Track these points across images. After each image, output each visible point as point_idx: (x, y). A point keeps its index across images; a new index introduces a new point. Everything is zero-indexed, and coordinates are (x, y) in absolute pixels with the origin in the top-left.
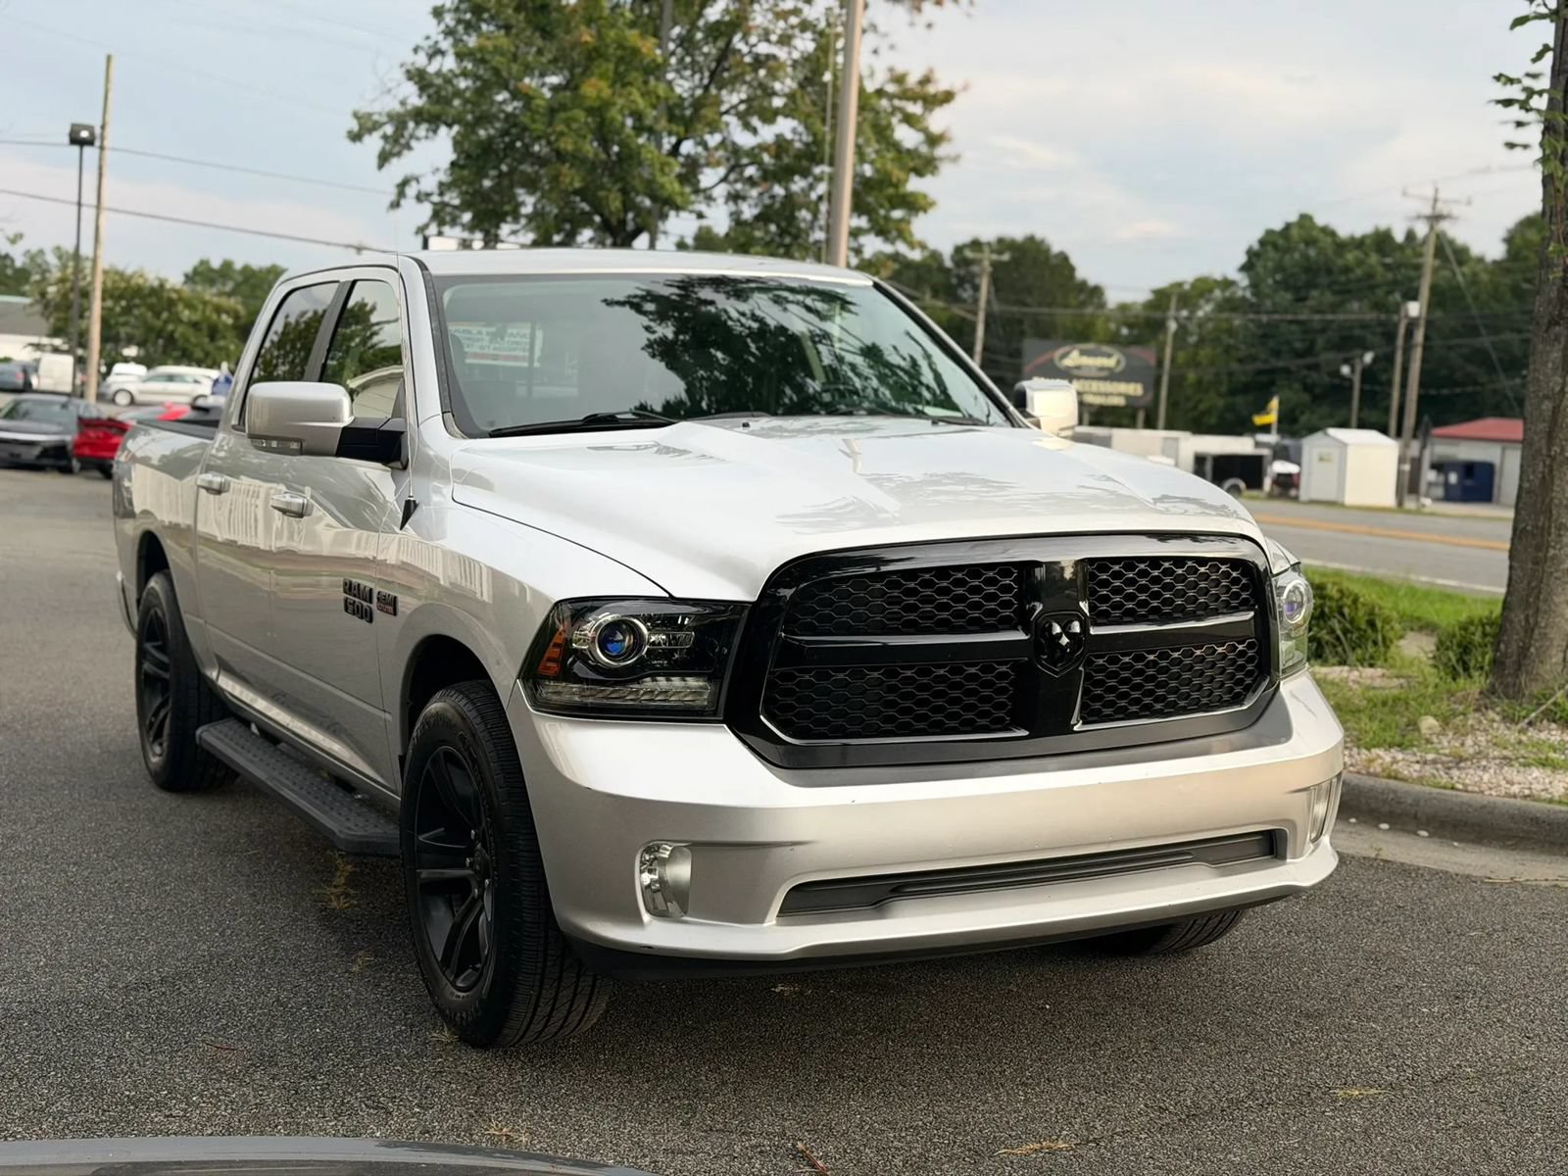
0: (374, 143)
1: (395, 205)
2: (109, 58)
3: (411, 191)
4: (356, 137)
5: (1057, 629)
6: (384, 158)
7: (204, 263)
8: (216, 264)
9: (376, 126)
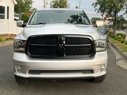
0: (94, 5)
1: (95, 11)
2: (80, 1)
3: (96, 10)
4: (92, 5)
5: (60, 45)
6: (95, 7)
7: (93, 18)
8: (94, 18)
9: (94, 4)
